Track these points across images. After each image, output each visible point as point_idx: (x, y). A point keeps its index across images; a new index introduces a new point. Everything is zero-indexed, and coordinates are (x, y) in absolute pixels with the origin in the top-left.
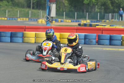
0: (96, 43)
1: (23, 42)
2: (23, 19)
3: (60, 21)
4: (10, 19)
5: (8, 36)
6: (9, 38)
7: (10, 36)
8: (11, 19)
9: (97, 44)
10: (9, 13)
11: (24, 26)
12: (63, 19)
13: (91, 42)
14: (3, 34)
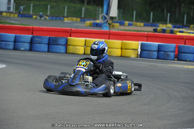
0: (176, 58)
2: (72, 20)
3: (127, 25)
4: (52, 19)
5: (45, 43)
6: (47, 46)
7: (47, 42)
8: (54, 18)
9: (176, 59)
10: (53, 10)
11: (69, 29)
12: (132, 21)
13: (168, 55)
14: (37, 39)
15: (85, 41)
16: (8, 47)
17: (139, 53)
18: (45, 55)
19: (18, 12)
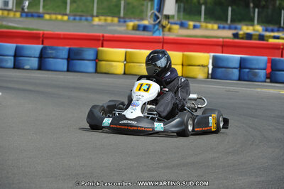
0: (267, 78)
1: (96, 72)
2: (106, 20)
3: (191, 27)
4: (74, 19)
5: (62, 56)
6: (65, 62)
7: (66, 56)
8: (78, 18)
9: (268, 80)
10: (75, 5)
11: (101, 34)
12: (200, 21)
13: (256, 75)
14: (50, 52)
15: (126, 53)
16: (4, 64)
17: (210, 72)
18: (62, 77)
19: (20, 10)
